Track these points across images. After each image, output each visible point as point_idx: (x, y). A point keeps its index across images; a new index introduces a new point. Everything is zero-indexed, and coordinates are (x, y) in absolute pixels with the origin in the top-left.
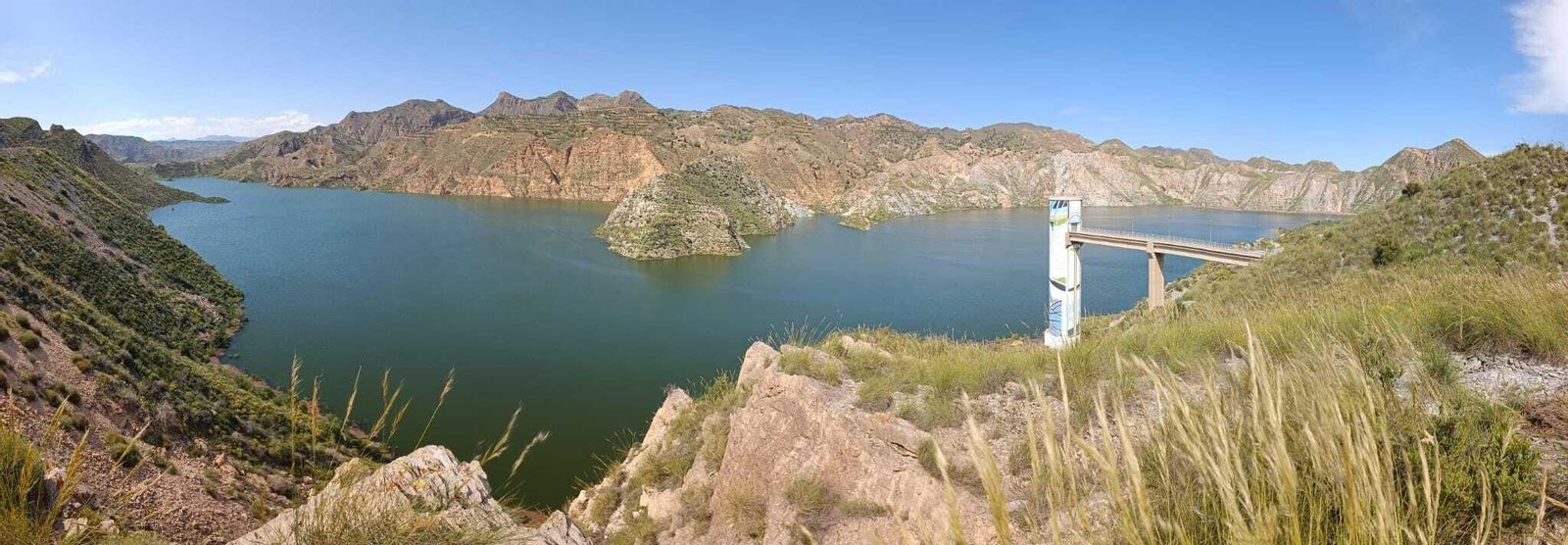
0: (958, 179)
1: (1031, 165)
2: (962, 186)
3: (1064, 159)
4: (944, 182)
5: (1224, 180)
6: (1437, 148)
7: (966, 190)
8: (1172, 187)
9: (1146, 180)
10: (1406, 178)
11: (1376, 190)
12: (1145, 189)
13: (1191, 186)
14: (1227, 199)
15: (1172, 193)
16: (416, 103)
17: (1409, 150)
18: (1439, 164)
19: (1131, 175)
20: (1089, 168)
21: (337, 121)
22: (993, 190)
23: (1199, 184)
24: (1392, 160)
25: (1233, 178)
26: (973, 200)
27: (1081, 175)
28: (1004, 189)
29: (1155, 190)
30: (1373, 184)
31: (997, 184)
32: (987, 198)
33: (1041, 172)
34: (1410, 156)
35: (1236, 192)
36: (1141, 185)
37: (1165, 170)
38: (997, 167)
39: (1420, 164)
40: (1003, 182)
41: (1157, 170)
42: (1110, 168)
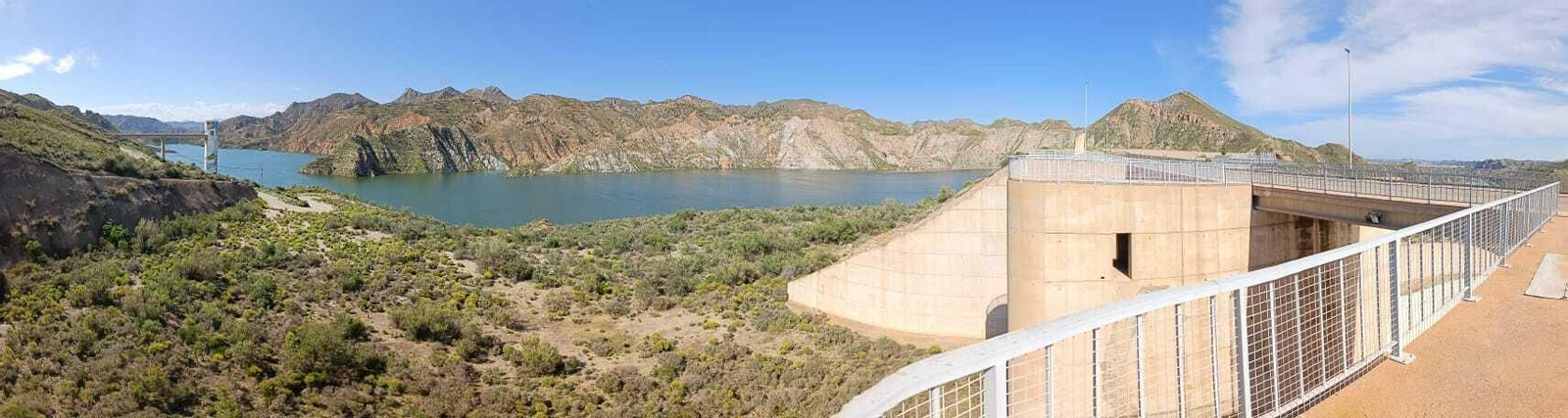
0: (691, 143)
1: (764, 131)
2: (692, 149)
3: (794, 124)
4: (675, 147)
5: (941, 142)
6: (1163, 101)
7: (693, 152)
8: (893, 153)
9: (865, 145)
10: (1128, 131)
11: (1096, 143)
12: (861, 153)
13: (911, 150)
14: (941, 160)
15: (891, 160)
16: (337, 96)
17: (1132, 102)
18: (1165, 118)
19: (850, 139)
20: (809, 133)
21: (282, 110)
22: (719, 152)
23: (918, 148)
24: (1114, 113)
25: (950, 138)
26: (693, 161)
27: (802, 140)
28: (731, 153)
29: (873, 157)
30: (1093, 136)
31: (726, 148)
32: (709, 160)
33: (770, 137)
34: (1133, 106)
35: (952, 152)
36: (858, 149)
37: (888, 138)
38: (732, 134)
39: (1144, 116)
40: (733, 146)
41: (881, 138)
42: (832, 133)
